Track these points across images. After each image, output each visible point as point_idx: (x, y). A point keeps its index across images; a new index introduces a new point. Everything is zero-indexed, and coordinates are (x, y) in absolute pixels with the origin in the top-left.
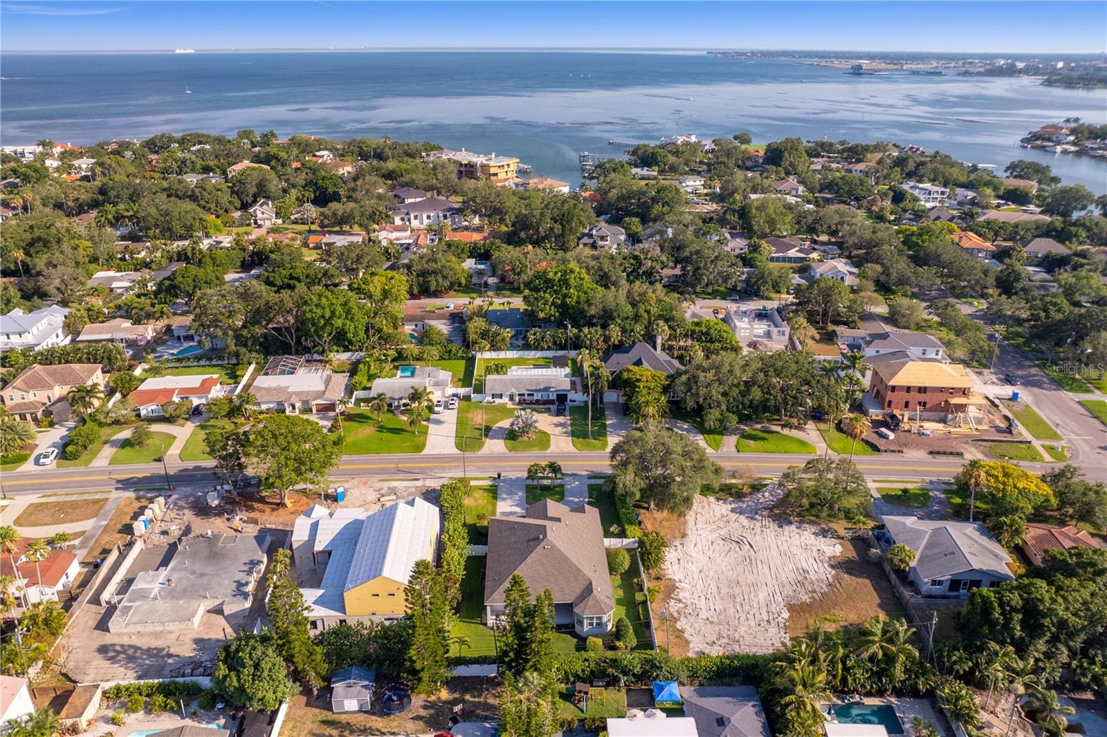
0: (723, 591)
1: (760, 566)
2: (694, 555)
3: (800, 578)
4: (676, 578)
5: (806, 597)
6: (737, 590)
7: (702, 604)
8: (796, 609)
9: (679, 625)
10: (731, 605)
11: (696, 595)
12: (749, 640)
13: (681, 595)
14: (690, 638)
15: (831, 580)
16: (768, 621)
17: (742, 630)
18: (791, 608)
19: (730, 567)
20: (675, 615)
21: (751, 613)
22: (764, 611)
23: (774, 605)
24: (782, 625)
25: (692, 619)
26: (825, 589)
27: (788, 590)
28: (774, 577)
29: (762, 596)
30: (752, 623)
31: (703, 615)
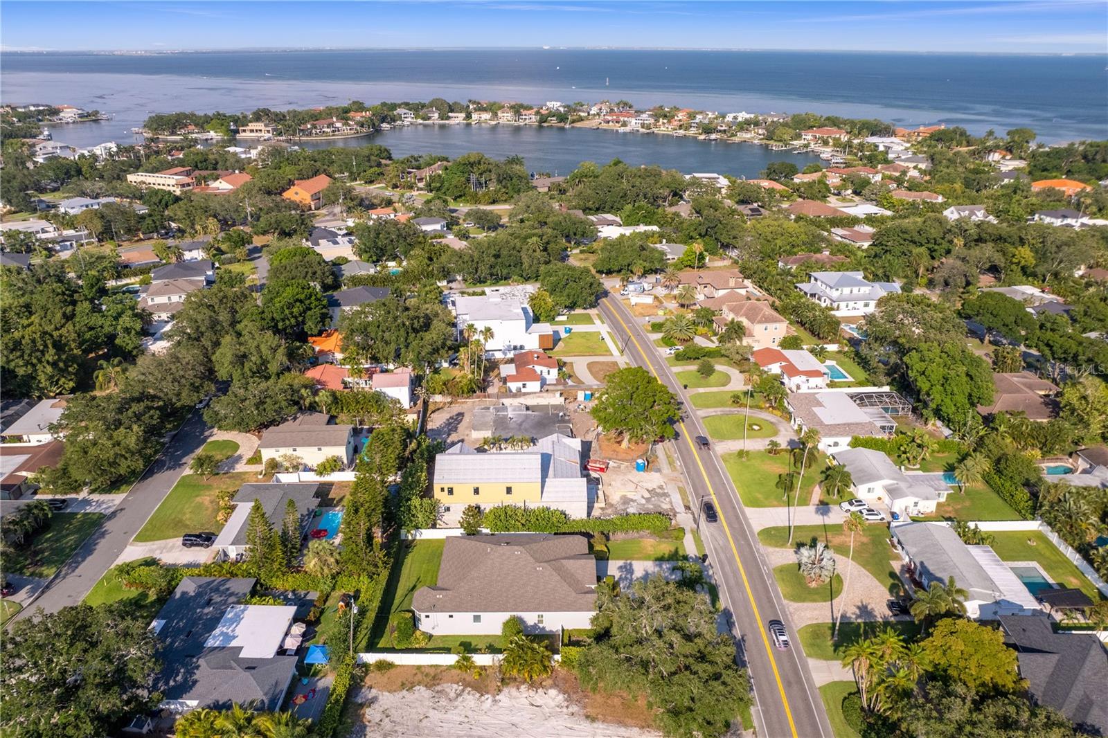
4: (502, 697)
7: (454, 717)
9: (421, 688)
13: (467, 697)
14: (398, 695)
20: (439, 688)
25: (429, 703)
31: (434, 714)
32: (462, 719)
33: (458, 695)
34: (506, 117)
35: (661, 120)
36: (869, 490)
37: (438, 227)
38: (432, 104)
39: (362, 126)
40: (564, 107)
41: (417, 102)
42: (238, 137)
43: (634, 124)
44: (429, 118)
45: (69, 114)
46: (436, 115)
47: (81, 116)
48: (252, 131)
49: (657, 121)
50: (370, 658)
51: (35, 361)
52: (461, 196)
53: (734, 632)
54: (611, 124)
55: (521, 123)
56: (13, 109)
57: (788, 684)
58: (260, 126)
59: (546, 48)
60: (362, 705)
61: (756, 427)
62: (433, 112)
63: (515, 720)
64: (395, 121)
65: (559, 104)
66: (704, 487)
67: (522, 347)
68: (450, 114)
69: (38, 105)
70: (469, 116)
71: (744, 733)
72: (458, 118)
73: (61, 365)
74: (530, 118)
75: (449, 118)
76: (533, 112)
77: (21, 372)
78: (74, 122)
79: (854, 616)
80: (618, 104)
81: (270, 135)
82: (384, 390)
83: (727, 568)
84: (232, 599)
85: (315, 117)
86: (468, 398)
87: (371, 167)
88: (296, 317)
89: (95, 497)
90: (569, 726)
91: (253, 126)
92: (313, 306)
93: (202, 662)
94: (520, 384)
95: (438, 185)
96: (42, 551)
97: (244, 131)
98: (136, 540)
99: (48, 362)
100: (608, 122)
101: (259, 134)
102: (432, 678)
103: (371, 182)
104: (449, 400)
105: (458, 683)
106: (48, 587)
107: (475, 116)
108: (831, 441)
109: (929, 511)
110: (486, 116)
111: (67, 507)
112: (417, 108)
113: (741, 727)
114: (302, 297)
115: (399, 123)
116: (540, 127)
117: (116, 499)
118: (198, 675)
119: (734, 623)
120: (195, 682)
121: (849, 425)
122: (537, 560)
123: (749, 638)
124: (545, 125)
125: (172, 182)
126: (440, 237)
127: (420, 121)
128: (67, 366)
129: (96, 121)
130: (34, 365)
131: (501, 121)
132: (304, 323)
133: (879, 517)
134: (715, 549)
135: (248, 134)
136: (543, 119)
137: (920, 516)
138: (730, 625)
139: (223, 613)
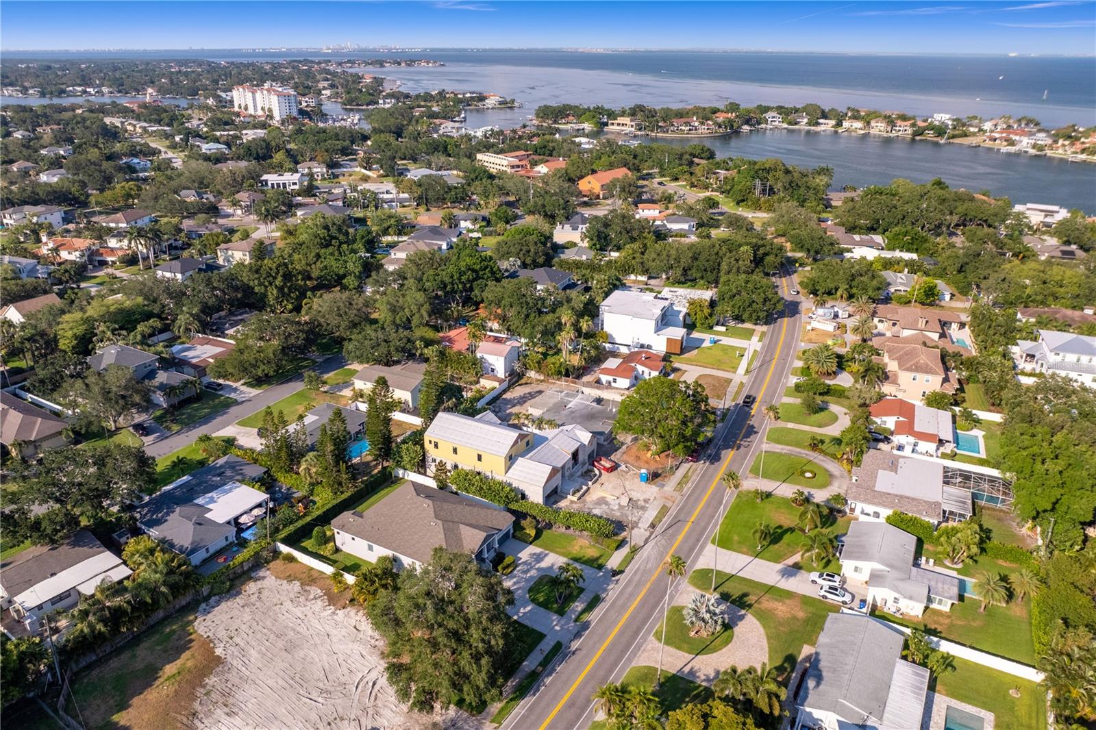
0: (292, 633)
1: (281, 682)
2: (351, 645)
3: (231, 700)
4: (340, 613)
5: (211, 682)
6: (280, 644)
7: (298, 612)
8: (213, 663)
9: (297, 583)
10: (274, 629)
11: (310, 614)
12: (235, 613)
13: (319, 602)
14: (279, 582)
15: (196, 721)
16: (231, 638)
17: (247, 617)
18: (219, 661)
19: (308, 659)
20: (308, 588)
21: (251, 635)
22: (242, 644)
23: (236, 653)
24: (216, 642)
25: (292, 595)
26: (197, 706)
27: (233, 677)
28: (258, 682)
29: (254, 654)
30: (243, 627)
31: (288, 604)
32: (300, 615)
33: (315, 598)
34: (878, 127)
35: (1061, 142)
36: (856, 569)
37: (685, 226)
38: (804, 109)
39: (720, 126)
40: (954, 120)
41: (792, 106)
42: (606, 129)
43: (1025, 143)
44: (796, 124)
45: (491, 102)
46: (806, 120)
47: (501, 103)
48: (619, 124)
49: (1056, 142)
50: (285, 549)
51: (266, 283)
52: (743, 201)
53: (573, 644)
54: (998, 142)
55: (894, 134)
56: (456, 95)
57: (571, 704)
58: (626, 120)
59: (1012, 55)
60: (251, 578)
61: (808, 475)
62: (803, 118)
63: (333, 632)
64: (759, 123)
65: (948, 116)
66: (689, 514)
67: (649, 347)
68: (821, 121)
69: (473, 93)
70: (839, 124)
71: (488, 723)
72: (827, 125)
73: (286, 290)
74: (904, 130)
75: (818, 124)
76: (908, 123)
77: (257, 289)
78: (493, 108)
79: (703, 677)
80: (1019, 121)
81: (633, 129)
82: (485, 356)
83: (630, 589)
84: (239, 477)
85: (680, 114)
86: (558, 379)
87: (680, 165)
88: (463, 283)
89: (244, 388)
90: (364, 653)
91: (620, 120)
92: (485, 276)
93: (178, 509)
94: (610, 378)
95: (728, 187)
96: (183, 414)
97: (613, 124)
98: (239, 424)
99: (276, 286)
100: (995, 140)
101: (623, 128)
102: (311, 578)
103: (676, 179)
104: (542, 378)
105: (322, 590)
106: (167, 438)
107: (846, 124)
108: (870, 509)
109: (912, 613)
110: (858, 124)
111: (221, 389)
112: (786, 112)
113: (490, 718)
114: (477, 267)
115: (763, 126)
116: (913, 140)
117: (254, 392)
118: (171, 517)
119: (581, 636)
120: (166, 521)
121: (901, 497)
122: (437, 517)
123: (579, 655)
124: (918, 138)
125: (505, 163)
126: (681, 236)
127: (785, 125)
128: (290, 291)
129: (511, 108)
130: (266, 287)
131: (872, 131)
132: (471, 289)
133: (841, 599)
134: (638, 569)
135: (615, 127)
136: (919, 132)
137: (898, 615)
138: (578, 635)
139: (225, 484)
